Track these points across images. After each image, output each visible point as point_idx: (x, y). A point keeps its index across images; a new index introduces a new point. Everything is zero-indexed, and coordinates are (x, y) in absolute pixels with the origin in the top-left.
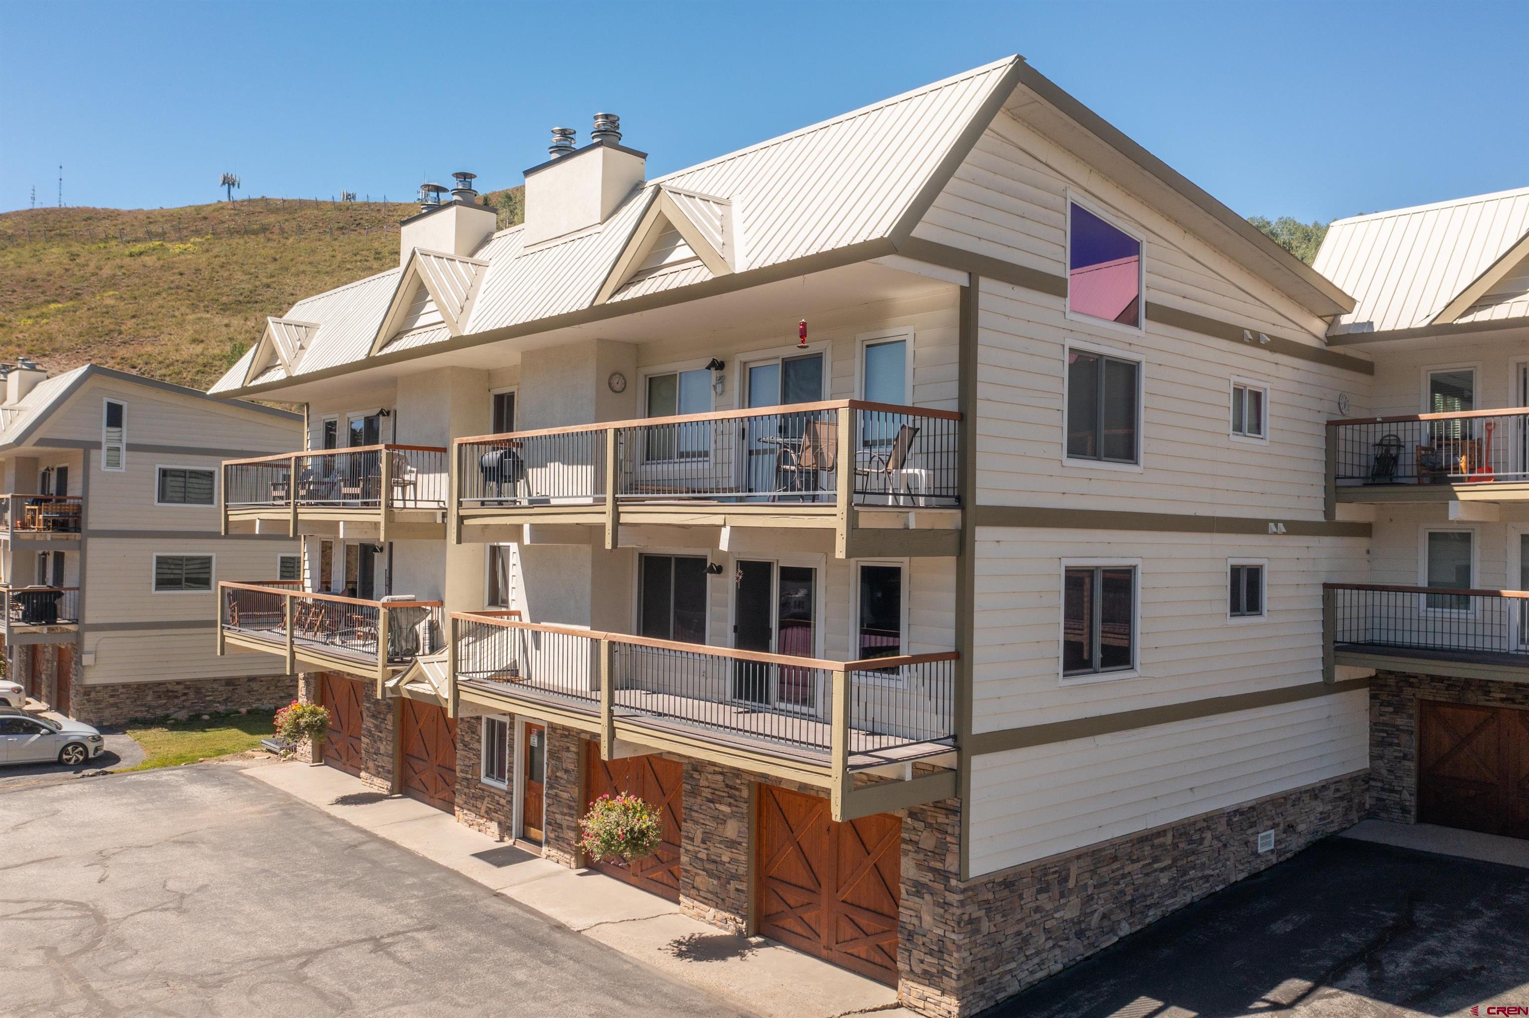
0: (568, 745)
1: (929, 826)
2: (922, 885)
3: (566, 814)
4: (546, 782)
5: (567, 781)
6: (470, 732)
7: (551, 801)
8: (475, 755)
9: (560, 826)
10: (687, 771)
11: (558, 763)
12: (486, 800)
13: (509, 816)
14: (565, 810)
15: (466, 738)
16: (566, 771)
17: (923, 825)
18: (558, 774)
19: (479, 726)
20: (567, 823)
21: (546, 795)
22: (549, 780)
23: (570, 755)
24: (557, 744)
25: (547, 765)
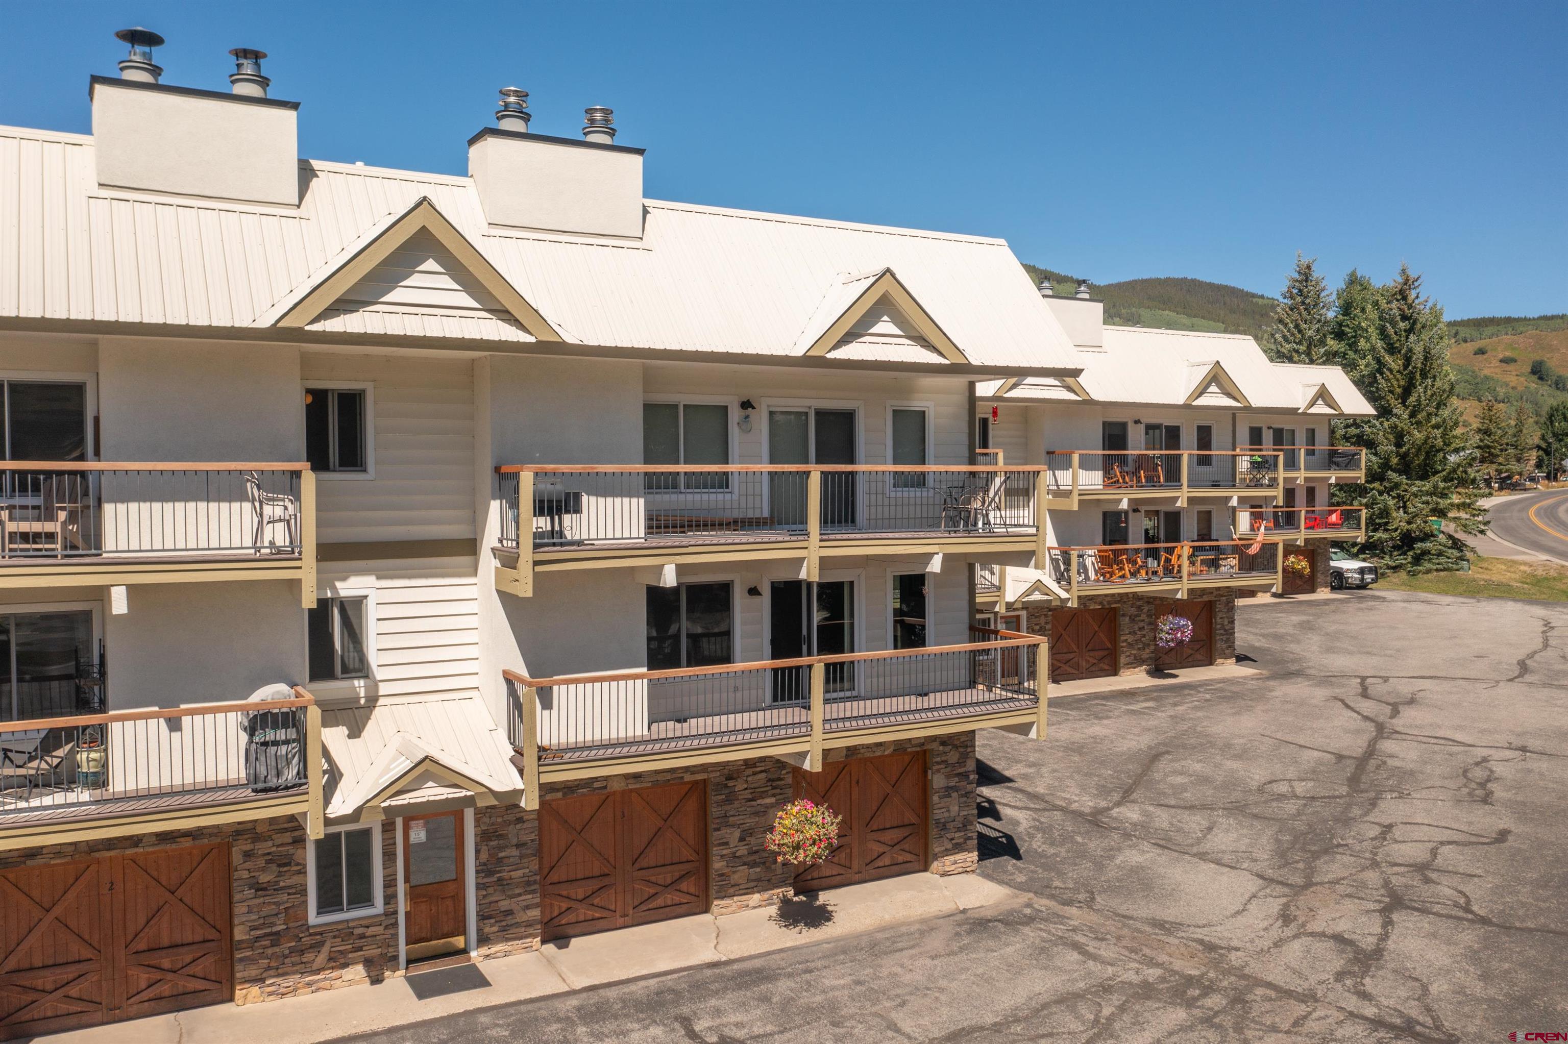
0: (522, 814)
1: (954, 747)
2: (951, 788)
3: (520, 895)
4: (477, 872)
5: (521, 857)
6: (274, 867)
7: (491, 890)
8: (294, 894)
9: (509, 913)
10: (718, 784)
11: (501, 842)
12: (328, 945)
13: (392, 944)
14: (517, 891)
15: (264, 878)
16: (518, 846)
17: (950, 747)
18: (502, 855)
19: (300, 851)
20: (525, 903)
21: (479, 887)
22: (485, 867)
23: (525, 825)
24: (499, 820)
25: (477, 851)
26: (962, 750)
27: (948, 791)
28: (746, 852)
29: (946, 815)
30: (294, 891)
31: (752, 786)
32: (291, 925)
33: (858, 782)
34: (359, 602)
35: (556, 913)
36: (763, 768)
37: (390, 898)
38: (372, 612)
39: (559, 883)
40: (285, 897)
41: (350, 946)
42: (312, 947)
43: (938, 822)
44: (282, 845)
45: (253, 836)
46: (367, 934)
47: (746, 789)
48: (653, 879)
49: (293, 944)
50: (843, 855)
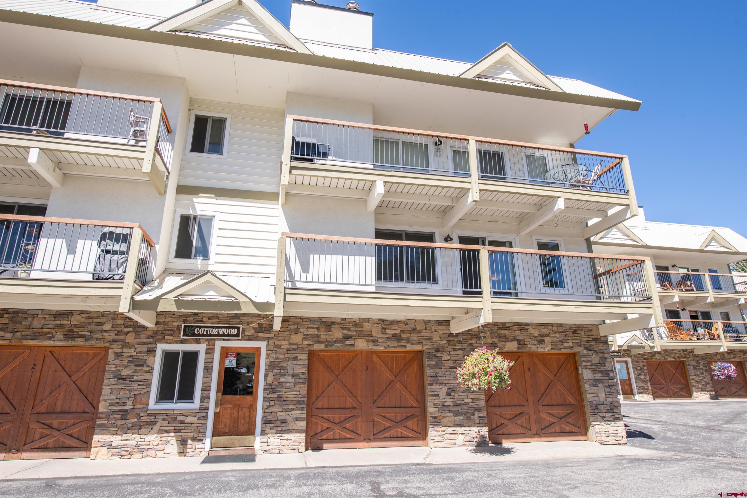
0: (297, 355)
1: (595, 352)
2: (598, 380)
3: (292, 410)
4: (265, 389)
5: (295, 384)
6: (133, 367)
7: (272, 403)
8: (143, 385)
9: (284, 421)
10: (430, 354)
11: (282, 371)
12: (159, 424)
13: (201, 431)
14: (291, 407)
15: (125, 372)
16: (293, 376)
17: (592, 352)
18: (282, 380)
19: (151, 358)
20: (295, 416)
21: (265, 400)
22: (270, 387)
23: (299, 363)
24: (282, 356)
25: (266, 375)
26: (601, 355)
27: (595, 383)
28: (451, 404)
29: (596, 399)
30: (142, 383)
31: (454, 358)
32: (136, 407)
33: (529, 369)
34: (209, 219)
35: (319, 430)
36: (460, 348)
37: (204, 398)
38: (216, 225)
39: (322, 408)
40: (136, 387)
41: (173, 428)
42: (148, 424)
43: (591, 403)
44: (140, 352)
45: (123, 343)
46: (186, 421)
47: (450, 360)
48: (387, 415)
49: (136, 420)
50: (524, 419)
